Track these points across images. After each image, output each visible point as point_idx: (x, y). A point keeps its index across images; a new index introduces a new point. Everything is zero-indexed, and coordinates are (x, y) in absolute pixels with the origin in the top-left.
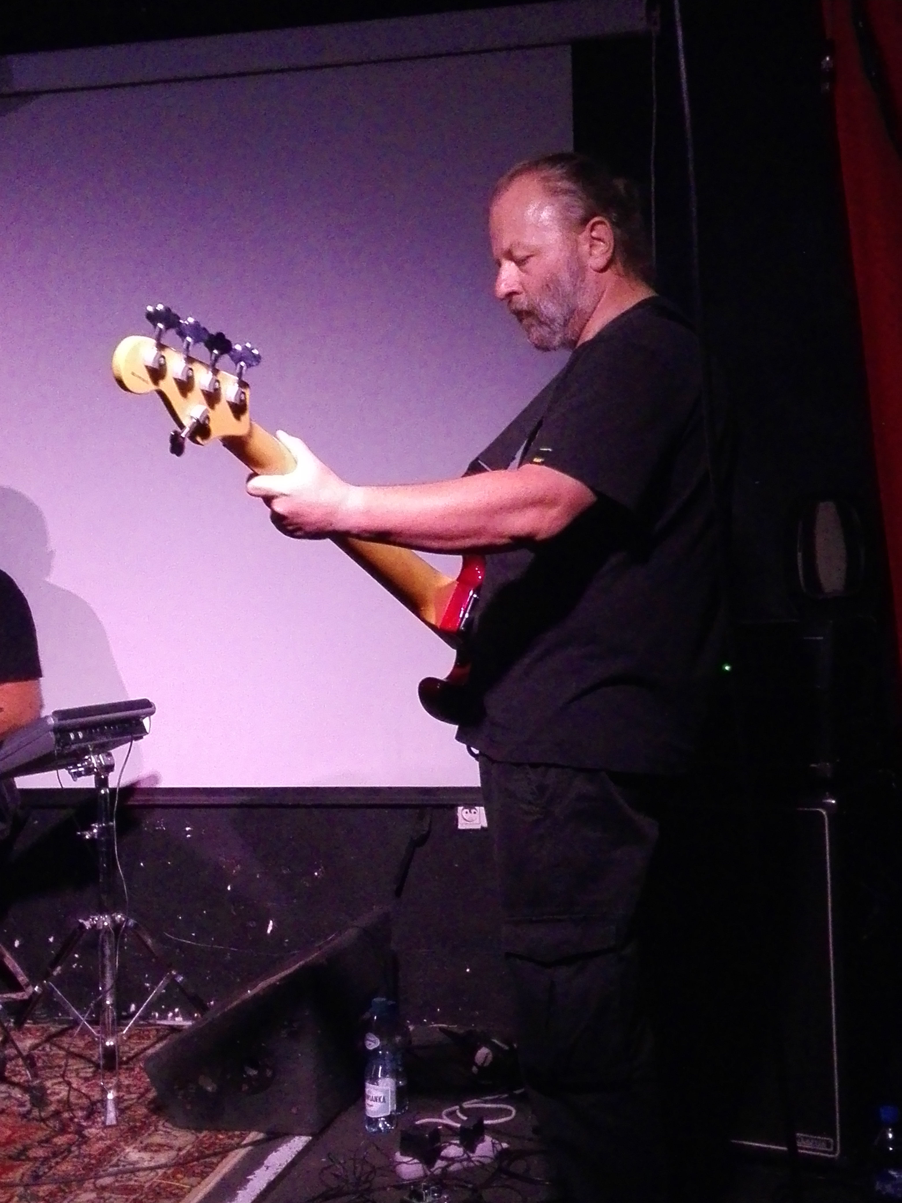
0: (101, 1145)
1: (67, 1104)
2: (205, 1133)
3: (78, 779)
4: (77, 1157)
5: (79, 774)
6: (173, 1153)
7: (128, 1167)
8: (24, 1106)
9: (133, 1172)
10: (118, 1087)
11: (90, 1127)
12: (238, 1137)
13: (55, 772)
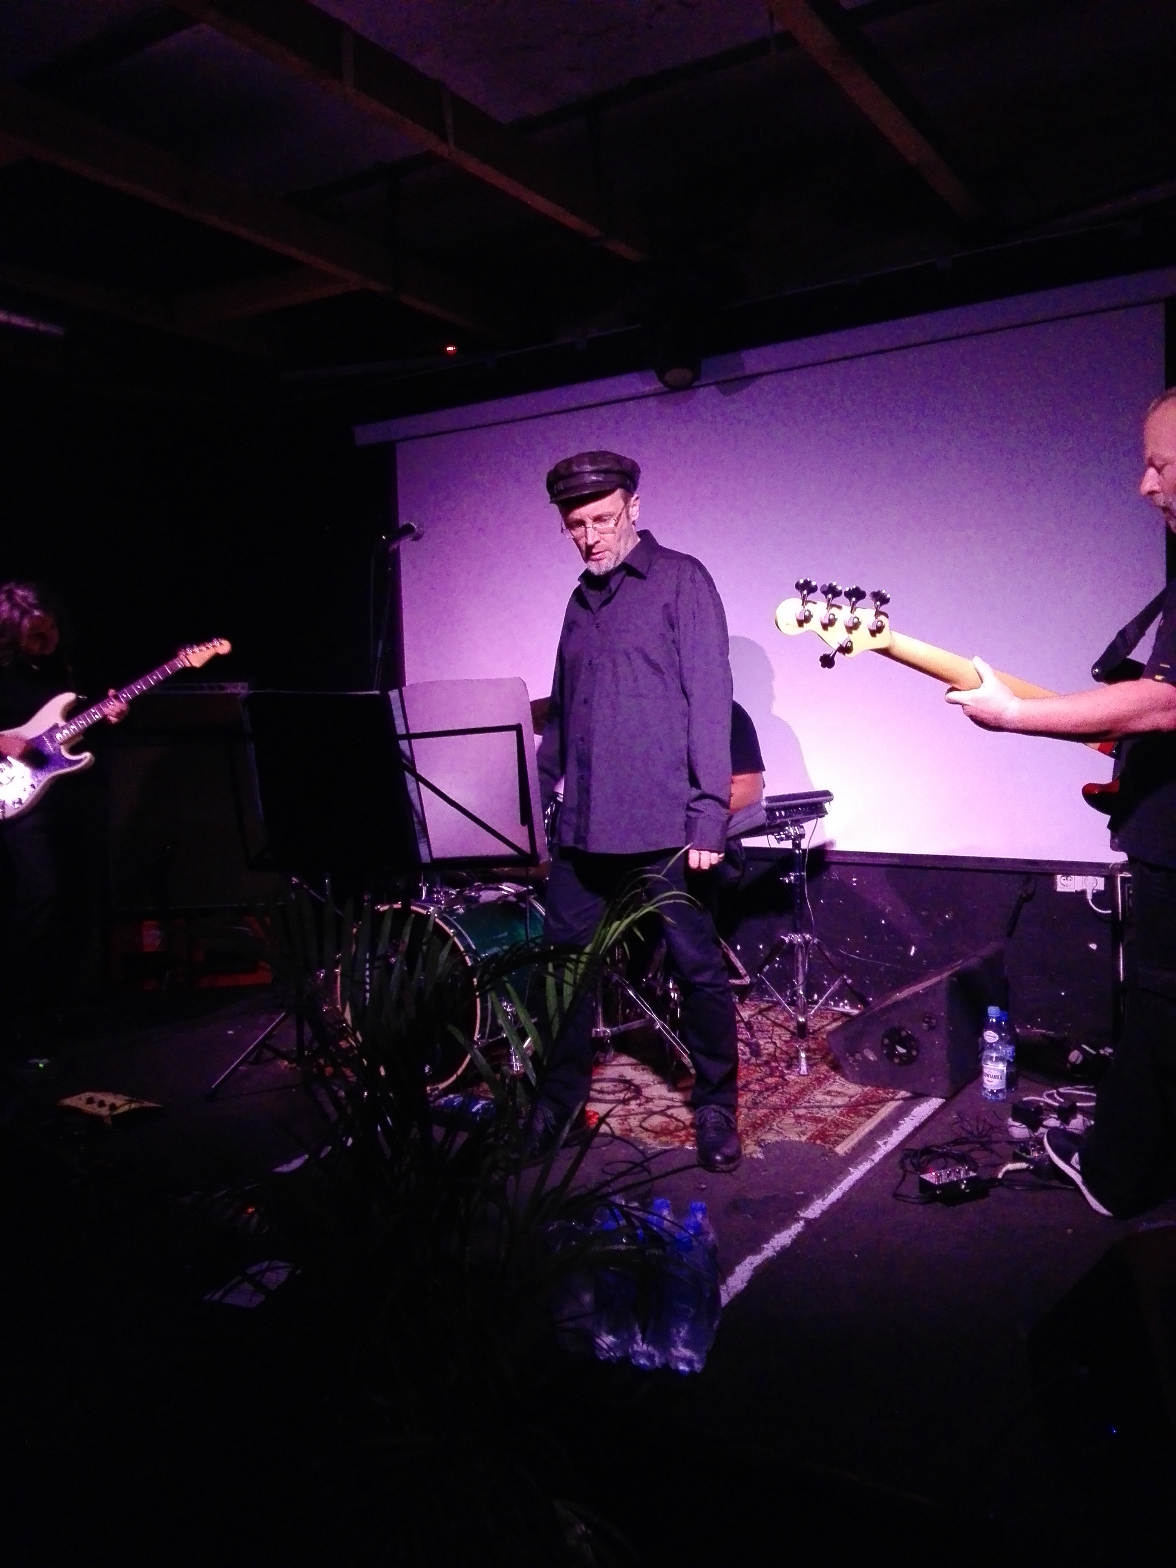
0: (797, 1088)
1: (773, 1057)
2: (869, 1087)
3: (781, 842)
4: (781, 1093)
5: (780, 840)
6: (847, 1099)
7: (816, 1104)
8: (746, 1055)
9: (819, 1107)
10: (807, 1050)
11: (789, 1074)
12: (891, 1093)
13: (766, 836)
